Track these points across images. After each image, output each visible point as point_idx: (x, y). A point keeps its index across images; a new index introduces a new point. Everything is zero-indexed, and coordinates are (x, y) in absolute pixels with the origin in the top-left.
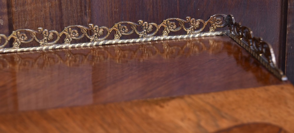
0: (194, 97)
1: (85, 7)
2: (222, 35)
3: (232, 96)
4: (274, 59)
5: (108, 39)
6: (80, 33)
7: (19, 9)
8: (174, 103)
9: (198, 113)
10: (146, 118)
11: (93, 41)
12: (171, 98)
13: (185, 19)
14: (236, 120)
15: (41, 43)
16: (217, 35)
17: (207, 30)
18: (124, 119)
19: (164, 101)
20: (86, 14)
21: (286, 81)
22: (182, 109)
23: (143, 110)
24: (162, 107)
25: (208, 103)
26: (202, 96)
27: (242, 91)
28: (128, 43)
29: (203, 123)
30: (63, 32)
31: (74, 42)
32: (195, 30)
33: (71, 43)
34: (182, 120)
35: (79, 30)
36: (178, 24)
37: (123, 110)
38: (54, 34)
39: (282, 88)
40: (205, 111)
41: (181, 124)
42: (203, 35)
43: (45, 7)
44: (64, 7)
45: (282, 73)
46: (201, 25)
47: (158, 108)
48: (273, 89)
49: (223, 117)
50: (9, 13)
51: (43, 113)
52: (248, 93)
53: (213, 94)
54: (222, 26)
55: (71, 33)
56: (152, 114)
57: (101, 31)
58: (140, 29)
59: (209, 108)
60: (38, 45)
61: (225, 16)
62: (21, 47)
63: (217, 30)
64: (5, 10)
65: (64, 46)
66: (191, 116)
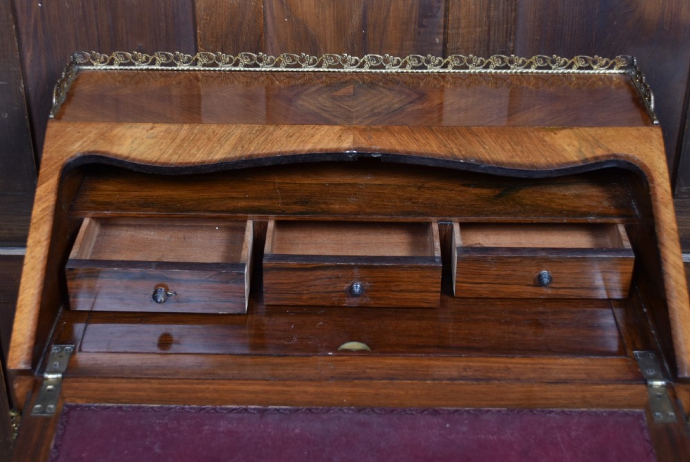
0: (580, 129)
1: (510, 34)
2: (624, 74)
3: (610, 132)
4: (652, 106)
5: (526, 68)
6: (503, 62)
7: (454, 31)
8: (565, 132)
9: (581, 141)
10: (542, 141)
11: (513, 69)
12: (563, 127)
13: (593, 57)
14: (609, 150)
15: (470, 66)
16: (620, 73)
17: (611, 67)
18: (526, 139)
19: (557, 129)
20: (510, 40)
21: (656, 124)
22: (570, 137)
23: (541, 134)
24: (555, 134)
25: (590, 135)
26: (587, 129)
27: (619, 128)
28: (542, 73)
29: (583, 150)
30: (489, 60)
31: (497, 68)
32: (601, 67)
33: (495, 69)
34: (568, 145)
35: (502, 59)
36: (586, 61)
37: (526, 133)
38: (482, 60)
39: (651, 130)
40: (587, 141)
41: (567, 148)
42: (607, 72)
43: (476, 32)
44: (492, 33)
45: (655, 118)
46: (607, 63)
47: (552, 134)
48: (645, 129)
49: (599, 146)
50: (445, 33)
51: (468, 128)
52: (623, 130)
53: (596, 128)
54: (626, 65)
55: (495, 60)
56: (547, 139)
57: (520, 61)
58: (553, 62)
59: (590, 138)
60: (467, 68)
61: (630, 57)
62: (453, 68)
63: (621, 68)
64: (442, 31)
65: (488, 71)
66: (576, 143)
